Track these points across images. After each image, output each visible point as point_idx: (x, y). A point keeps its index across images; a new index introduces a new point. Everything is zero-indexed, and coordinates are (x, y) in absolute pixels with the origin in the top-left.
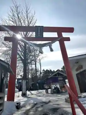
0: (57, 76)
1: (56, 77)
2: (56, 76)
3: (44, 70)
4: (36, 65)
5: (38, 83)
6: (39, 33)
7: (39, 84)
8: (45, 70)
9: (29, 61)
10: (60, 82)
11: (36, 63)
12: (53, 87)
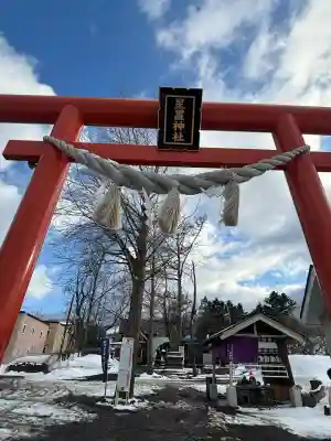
0: (256, 335)
1: (252, 336)
2: (253, 332)
3: (205, 300)
4: (179, 281)
5: (183, 343)
7: (186, 346)
10: (267, 359)
11: (180, 276)
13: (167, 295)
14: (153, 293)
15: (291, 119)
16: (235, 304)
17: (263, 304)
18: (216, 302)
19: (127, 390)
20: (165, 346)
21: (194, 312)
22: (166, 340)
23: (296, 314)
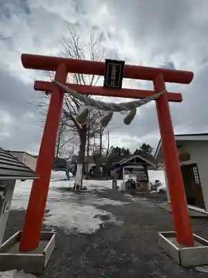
2: (134, 162)
3: (112, 147)
4: (101, 138)
5: (102, 166)
6: (112, 78)
8: (115, 147)
9: (91, 132)
11: (101, 136)
12: (126, 177)
13: (95, 145)
14: (89, 145)
15: (162, 75)
16: (126, 149)
17: (139, 149)
18: (117, 148)
19: (80, 184)
20: (94, 167)
21: (108, 153)
22: (95, 165)
23: (153, 153)
